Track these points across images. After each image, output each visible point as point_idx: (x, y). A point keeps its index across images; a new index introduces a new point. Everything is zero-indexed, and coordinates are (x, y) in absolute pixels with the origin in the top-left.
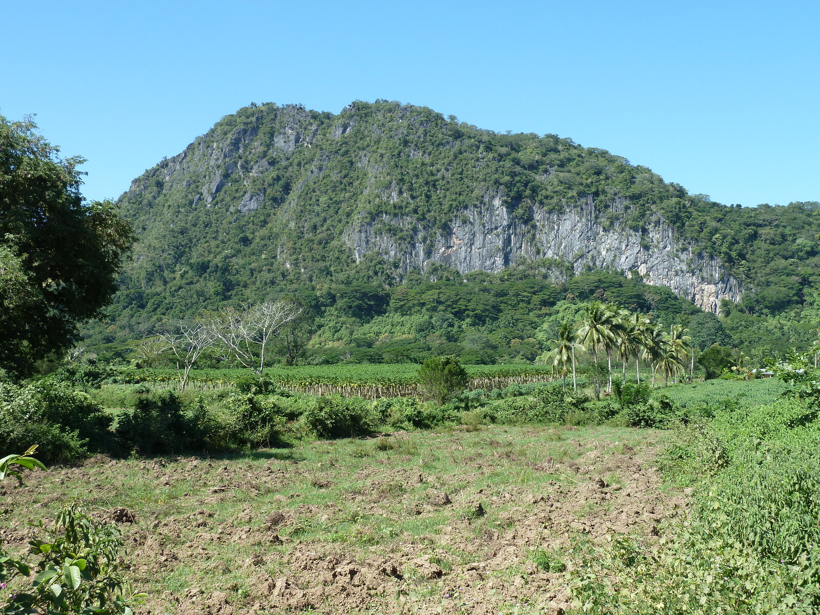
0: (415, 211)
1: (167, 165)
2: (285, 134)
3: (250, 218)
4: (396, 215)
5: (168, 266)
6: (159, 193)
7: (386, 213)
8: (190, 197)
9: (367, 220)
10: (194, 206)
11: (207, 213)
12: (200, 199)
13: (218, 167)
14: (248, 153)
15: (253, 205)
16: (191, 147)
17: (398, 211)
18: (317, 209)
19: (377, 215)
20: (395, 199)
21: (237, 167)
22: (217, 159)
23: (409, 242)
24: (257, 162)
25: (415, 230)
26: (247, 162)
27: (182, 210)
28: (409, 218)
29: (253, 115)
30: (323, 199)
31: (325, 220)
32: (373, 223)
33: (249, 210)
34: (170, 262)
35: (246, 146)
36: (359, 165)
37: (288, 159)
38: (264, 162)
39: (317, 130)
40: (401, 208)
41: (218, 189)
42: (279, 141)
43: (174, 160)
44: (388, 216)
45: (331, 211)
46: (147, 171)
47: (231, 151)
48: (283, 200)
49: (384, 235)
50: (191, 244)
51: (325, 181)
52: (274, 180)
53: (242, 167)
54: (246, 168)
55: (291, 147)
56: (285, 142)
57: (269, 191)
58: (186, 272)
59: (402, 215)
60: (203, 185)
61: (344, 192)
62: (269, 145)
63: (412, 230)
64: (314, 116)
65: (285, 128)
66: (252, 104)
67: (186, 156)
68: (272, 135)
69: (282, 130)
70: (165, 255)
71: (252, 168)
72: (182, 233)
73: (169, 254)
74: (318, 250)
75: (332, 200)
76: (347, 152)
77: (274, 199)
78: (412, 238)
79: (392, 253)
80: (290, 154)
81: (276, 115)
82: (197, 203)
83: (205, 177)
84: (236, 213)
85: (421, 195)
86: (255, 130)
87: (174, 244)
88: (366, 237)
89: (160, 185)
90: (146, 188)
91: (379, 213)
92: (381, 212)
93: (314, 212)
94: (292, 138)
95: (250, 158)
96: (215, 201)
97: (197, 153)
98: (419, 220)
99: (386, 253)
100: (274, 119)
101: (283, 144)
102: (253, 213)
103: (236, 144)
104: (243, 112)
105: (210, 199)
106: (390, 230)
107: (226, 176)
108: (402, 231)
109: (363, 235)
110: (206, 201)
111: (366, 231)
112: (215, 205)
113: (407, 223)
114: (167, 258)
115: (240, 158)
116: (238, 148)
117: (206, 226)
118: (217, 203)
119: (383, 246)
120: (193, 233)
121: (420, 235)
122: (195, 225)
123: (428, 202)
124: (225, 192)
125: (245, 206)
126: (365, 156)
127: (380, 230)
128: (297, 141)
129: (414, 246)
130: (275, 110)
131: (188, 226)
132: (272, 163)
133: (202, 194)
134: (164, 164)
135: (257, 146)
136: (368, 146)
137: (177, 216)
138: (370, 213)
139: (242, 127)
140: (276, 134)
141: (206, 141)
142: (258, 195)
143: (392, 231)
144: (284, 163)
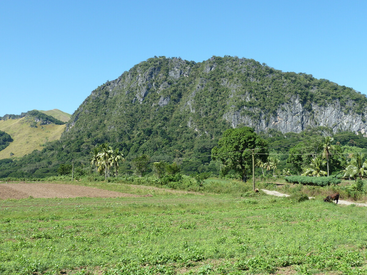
0: (260, 105)
1: (110, 84)
2: (174, 70)
3: (165, 109)
4: (250, 107)
5: (128, 131)
6: (107, 97)
7: (246, 106)
8: (130, 99)
9: (238, 109)
10: (133, 103)
11: (142, 106)
12: (136, 100)
13: (144, 85)
14: (157, 79)
15: (165, 103)
16: (123, 76)
17: (251, 105)
18: (206, 104)
19: (241, 107)
20: (248, 100)
21: (152, 85)
22: (143, 81)
23: (259, 119)
24: (162, 83)
25: (261, 114)
26: (157, 83)
27: (128, 105)
28: (257, 109)
29: (157, 61)
30: (208, 100)
31: (211, 109)
32: (240, 111)
33: (164, 105)
34: (129, 129)
35: (156, 76)
36: (222, 84)
37: (177, 82)
38: (166, 83)
39: (190, 69)
40: (253, 104)
41: (145, 95)
42: (172, 74)
43: (114, 82)
44: (246, 108)
45: (213, 105)
46: (99, 87)
47: (149, 78)
48: (179, 100)
49: (245, 116)
50: (136, 121)
51: (206, 92)
52: (173, 91)
53: (155, 85)
54: (157, 86)
55: (178, 76)
56: (175, 74)
57: (172, 96)
58: (140, 134)
59: (254, 107)
60: (136, 93)
61: (218, 97)
62: (167, 76)
63: (260, 114)
64: (188, 63)
65: (174, 68)
66: (155, 57)
67: (120, 80)
68: (168, 71)
69: (173, 69)
70: (126, 126)
71: (160, 86)
72: (132, 116)
73: (128, 125)
74: (212, 123)
75: (212, 100)
76: (215, 79)
77: (175, 100)
78: (259, 117)
79: (251, 124)
80: (178, 79)
81: (168, 62)
82: (135, 102)
83: (137, 89)
84: (157, 106)
85: (261, 98)
86: (159, 68)
87: (130, 121)
88: (237, 117)
89: (107, 93)
90: (100, 95)
91: (242, 106)
92: (243, 106)
93: (204, 105)
94: (178, 72)
95: (158, 81)
96: (144, 101)
97: (127, 79)
98: (262, 109)
99: (248, 124)
100: (168, 64)
101: (174, 75)
102: (166, 106)
103: (151, 74)
104: (151, 60)
105: (141, 100)
106: (249, 114)
107: (148, 89)
108: (254, 114)
109: (236, 116)
110: (140, 101)
111: (237, 114)
112: (144, 103)
113: (256, 110)
114: (127, 127)
115: (154, 81)
116: (152, 77)
117: (143, 112)
118: (145, 102)
119: (246, 121)
120: (137, 115)
121: (263, 116)
122: (137, 112)
123: (264, 101)
124: (149, 97)
125: (161, 103)
126: (225, 80)
127: (244, 114)
128: (181, 74)
129: (260, 121)
130: (167, 59)
131: (133, 112)
132: (170, 83)
133: (136, 98)
134: (108, 84)
135: (161, 75)
136: (226, 76)
137: (126, 108)
138: (238, 106)
139: (153, 67)
140: (170, 70)
141: (134, 72)
142: (167, 98)
143: (250, 114)
144: (175, 84)
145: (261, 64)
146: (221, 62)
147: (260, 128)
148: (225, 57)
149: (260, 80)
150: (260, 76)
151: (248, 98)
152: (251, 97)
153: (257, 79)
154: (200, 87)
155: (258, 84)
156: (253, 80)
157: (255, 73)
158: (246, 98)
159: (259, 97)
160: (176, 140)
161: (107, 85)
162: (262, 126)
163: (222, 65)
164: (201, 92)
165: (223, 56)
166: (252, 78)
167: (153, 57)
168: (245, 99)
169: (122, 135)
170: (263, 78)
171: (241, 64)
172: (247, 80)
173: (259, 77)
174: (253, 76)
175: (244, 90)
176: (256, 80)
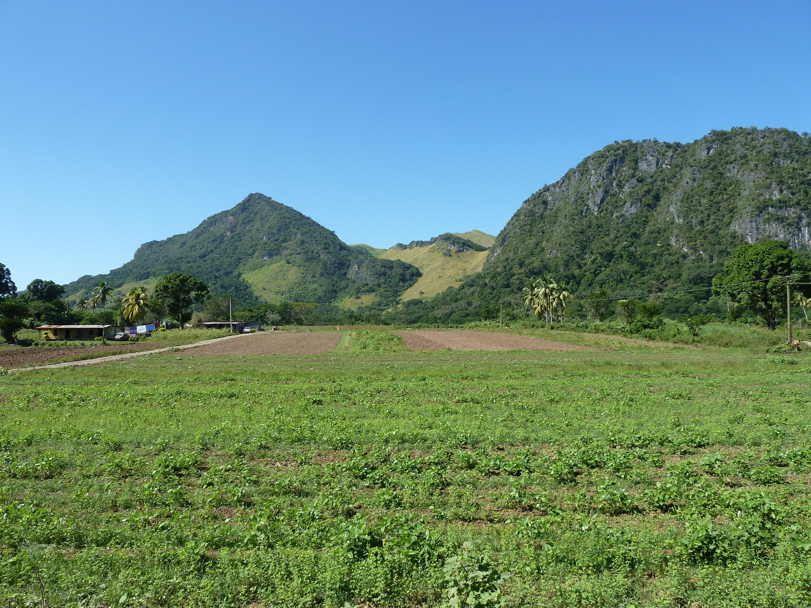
0: (798, 204)
1: (548, 190)
2: (647, 160)
3: (633, 220)
4: (781, 208)
5: (578, 256)
6: (545, 208)
7: (772, 207)
8: (579, 208)
9: (757, 213)
10: (584, 214)
11: (597, 218)
12: (587, 209)
13: (599, 186)
14: (619, 175)
15: (633, 210)
16: (567, 176)
17: (783, 204)
18: (700, 208)
19: (764, 208)
20: (776, 196)
21: (612, 185)
22: (597, 181)
23: (796, 227)
24: (628, 181)
25: (800, 218)
26: (620, 181)
27: (577, 218)
28: (793, 210)
29: (619, 149)
30: (704, 201)
31: (709, 216)
32: (761, 215)
33: (631, 214)
34: (578, 252)
35: (617, 171)
36: (729, 174)
37: (652, 177)
38: (634, 181)
39: (673, 155)
40: (785, 202)
41: (602, 201)
42: (643, 166)
43: (554, 186)
44: (773, 209)
45: (713, 209)
46: (533, 195)
47: (607, 174)
48: (655, 206)
49: (772, 223)
50: (589, 240)
51: (700, 188)
52: (646, 192)
53: (617, 185)
54: (620, 186)
55: (653, 169)
56: (648, 166)
57: (644, 200)
58: (595, 259)
59: (786, 207)
60: (588, 199)
61: (721, 195)
62: (636, 169)
63: (798, 218)
64: (669, 146)
65: (646, 156)
66: (616, 142)
67: (563, 182)
68: (636, 162)
69: (644, 158)
70: (574, 248)
71: (624, 185)
72: (582, 233)
73: (577, 248)
74: (712, 238)
75: (712, 201)
76: (715, 167)
77: (649, 205)
78: (798, 224)
79: (782, 236)
80: (653, 173)
81: (637, 148)
82: (586, 212)
83: (588, 194)
84: (621, 217)
85: (800, 192)
86: (623, 159)
87: (579, 240)
88: (757, 225)
89: (545, 203)
90: (535, 206)
91: (766, 207)
92: (768, 206)
93: (698, 210)
94: (654, 162)
95: (621, 179)
96: (600, 210)
97: (573, 179)
98: (802, 210)
99: (776, 236)
100: (636, 151)
101: (646, 167)
102: (634, 216)
103: (610, 170)
104: (609, 148)
105: (596, 209)
106: (778, 219)
107: (606, 192)
108: (788, 219)
109: (754, 224)
110: (593, 210)
111: (756, 221)
112: (601, 213)
113: (791, 213)
114: (575, 250)
115: (614, 179)
116: (611, 173)
117: (599, 227)
118: (602, 211)
119: (772, 231)
120: (590, 232)
121: (804, 222)
122: (589, 227)
123: (807, 196)
124: (607, 204)
125: (627, 211)
126: (734, 168)
127: (768, 219)
128: (657, 164)
129: (800, 230)
130: (634, 144)
131: (584, 228)
132: (640, 181)
133: (588, 206)
134: (547, 189)
135: (626, 170)
136: (735, 161)
137: (573, 222)
138: (758, 208)
139: (614, 158)
140: (639, 161)
141: (583, 168)
142: (636, 203)
143: (780, 220)
144: (649, 180)
145: (800, 134)
146: (726, 139)
147: (799, 242)
148: (732, 130)
149: (798, 161)
150: (798, 154)
151: (776, 193)
152: (781, 191)
153: (792, 160)
154: (690, 182)
155: (794, 169)
156: (785, 163)
157: (788, 151)
158: (773, 194)
159: (797, 191)
160: (652, 266)
161: (545, 191)
162: (802, 237)
163: (728, 144)
164: (692, 190)
165: (728, 129)
166: (784, 160)
167: (612, 142)
168: (771, 195)
169: (569, 262)
170: (803, 158)
171: (762, 138)
172: (774, 163)
173: (797, 157)
174: (784, 156)
175: (768, 181)
176: (791, 163)
